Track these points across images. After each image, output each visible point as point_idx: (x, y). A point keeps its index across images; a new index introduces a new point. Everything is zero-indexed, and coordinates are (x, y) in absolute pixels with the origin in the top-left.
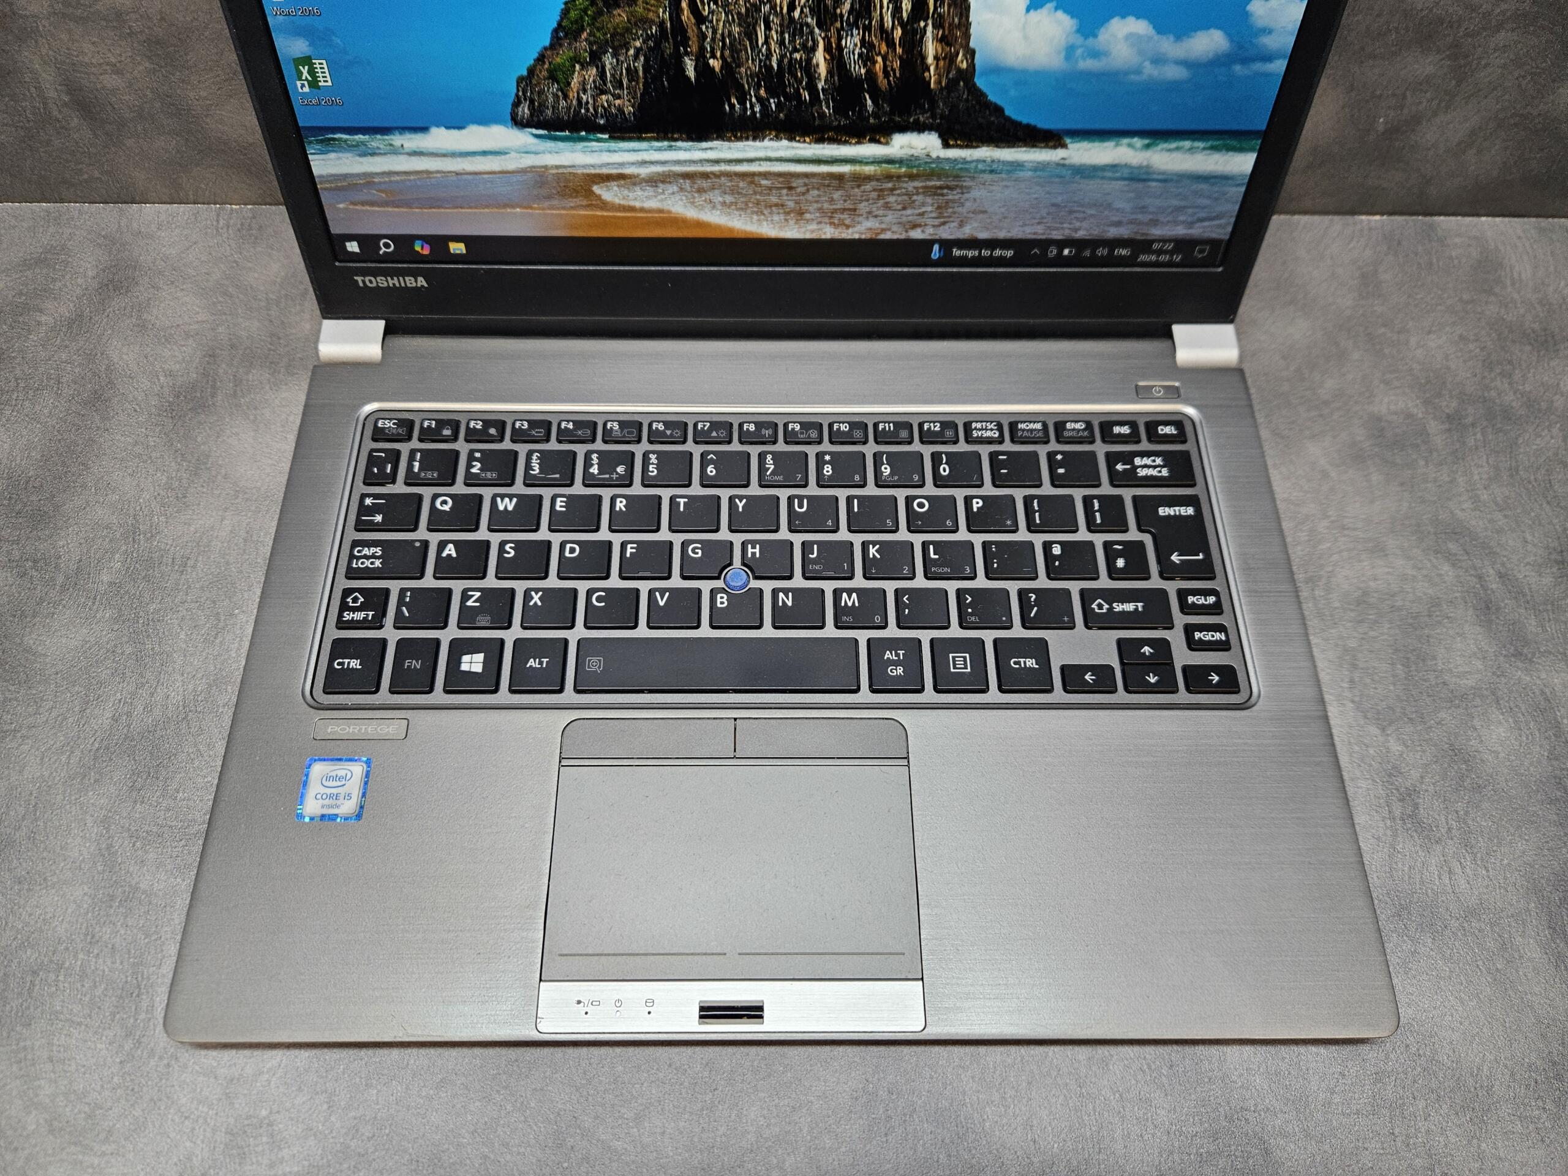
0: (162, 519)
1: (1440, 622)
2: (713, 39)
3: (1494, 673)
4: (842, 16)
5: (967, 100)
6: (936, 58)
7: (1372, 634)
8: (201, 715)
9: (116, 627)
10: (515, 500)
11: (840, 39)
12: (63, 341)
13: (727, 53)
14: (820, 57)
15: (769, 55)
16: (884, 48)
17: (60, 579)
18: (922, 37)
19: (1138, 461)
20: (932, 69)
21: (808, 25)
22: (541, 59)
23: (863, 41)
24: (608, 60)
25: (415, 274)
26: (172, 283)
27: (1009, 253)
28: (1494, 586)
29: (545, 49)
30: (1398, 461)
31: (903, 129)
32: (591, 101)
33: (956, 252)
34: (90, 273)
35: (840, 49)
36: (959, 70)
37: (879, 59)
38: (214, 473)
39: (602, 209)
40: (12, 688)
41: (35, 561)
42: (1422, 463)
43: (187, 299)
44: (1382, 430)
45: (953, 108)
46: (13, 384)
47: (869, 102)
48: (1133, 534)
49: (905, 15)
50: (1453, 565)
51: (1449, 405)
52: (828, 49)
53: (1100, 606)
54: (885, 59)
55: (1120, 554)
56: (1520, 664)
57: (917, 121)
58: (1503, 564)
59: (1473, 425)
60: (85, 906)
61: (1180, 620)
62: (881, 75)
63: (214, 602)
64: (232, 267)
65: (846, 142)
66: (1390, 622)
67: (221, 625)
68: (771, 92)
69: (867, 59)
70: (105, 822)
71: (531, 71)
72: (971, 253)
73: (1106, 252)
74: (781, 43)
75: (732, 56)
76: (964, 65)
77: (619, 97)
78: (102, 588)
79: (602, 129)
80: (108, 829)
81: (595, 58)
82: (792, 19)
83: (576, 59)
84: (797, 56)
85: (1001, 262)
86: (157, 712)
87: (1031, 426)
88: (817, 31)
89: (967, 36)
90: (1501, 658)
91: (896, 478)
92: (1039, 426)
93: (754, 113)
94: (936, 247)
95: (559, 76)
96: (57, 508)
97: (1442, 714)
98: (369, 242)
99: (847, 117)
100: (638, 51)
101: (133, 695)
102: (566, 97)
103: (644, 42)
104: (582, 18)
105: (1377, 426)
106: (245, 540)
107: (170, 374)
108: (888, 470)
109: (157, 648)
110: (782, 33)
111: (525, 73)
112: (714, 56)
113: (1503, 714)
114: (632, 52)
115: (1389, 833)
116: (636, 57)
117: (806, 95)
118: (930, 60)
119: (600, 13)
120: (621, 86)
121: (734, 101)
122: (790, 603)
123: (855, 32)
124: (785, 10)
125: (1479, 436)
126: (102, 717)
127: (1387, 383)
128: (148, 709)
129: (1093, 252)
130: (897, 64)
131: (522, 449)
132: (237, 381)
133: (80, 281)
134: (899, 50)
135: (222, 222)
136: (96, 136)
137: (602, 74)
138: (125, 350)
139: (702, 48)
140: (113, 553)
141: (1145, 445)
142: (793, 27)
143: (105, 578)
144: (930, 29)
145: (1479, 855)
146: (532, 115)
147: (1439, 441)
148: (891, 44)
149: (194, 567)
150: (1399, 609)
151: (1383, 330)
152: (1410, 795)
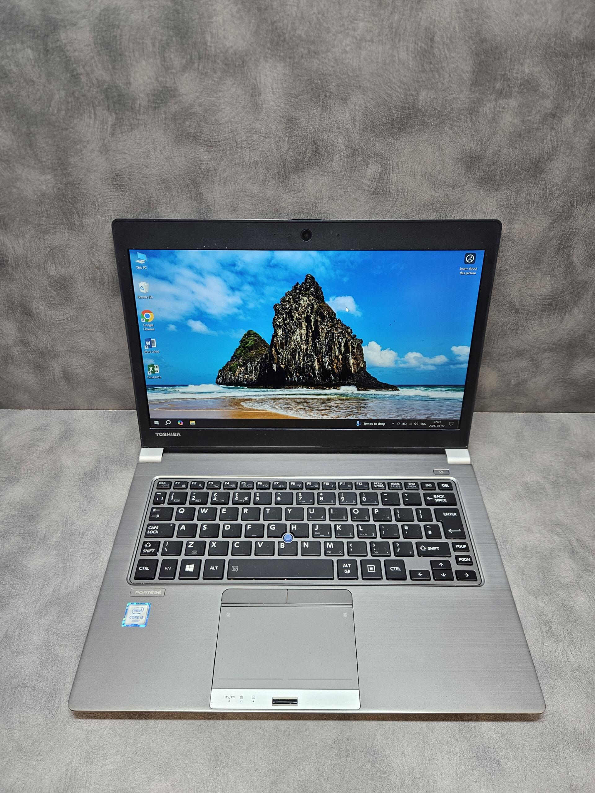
0: (77, 518)
1: (555, 558)
2: (282, 359)
3: (578, 577)
4: (323, 352)
5: (364, 376)
6: (353, 364)
7: (529, 561)
8: (86, 590)
9: (57, 557)
10: (207, 509)
11: (322, 358)
12: (45, 456)
13: (286, 363)
14: (316, 364)
15: (300, 363)
16: (336, 361)
17: (38, 540)
18: (348, 358)
19: (435, 496)
20: (352, 367)
21: (312, 355)
22: (227, 365)
23: (330, 359)
24: (249, 365)
25: (176, 432)
26: (86, 436)
27: (384, 424)
28: (575, 544)
29: (229, 362)
30: (535, 498)
31: (344, 385)
32: (242, 377)
33: (365, 424)
34: (57, 433)
35: (322, 361)
36: (361, 367)
37: (335, 364)
38: (96, 502)
39: (243, 410)
40: (16, 580)
41: (29, 533)
42: (544, 499)
43: (91, 442)
44: (528, 487)
45: (360, 378)
46: (26, 471)
47: (332, 377)
48: (435, 522)
49: (342, 352)
50: (559, 536)
51: (553, 478)
52: (318, 361)
53: (423, 548)
54: (337, 364)
55: (430, 529)
56: (588, 574)
57: (348, 382)
58: (578, 536)
59: (562, 486)
60: (37, 662)
61: (453, 554)
62: (336, 369)
63: (93, 548)
64: (108, 431)
65: (325, 389)
66: (536, 557)
67: (95, 557)
68: (301, 374)
69: (331, 364)
70: (48, 630)
71: (224, 368)
72: (370, 424)
73: (417, 424)
74: (304, 360)
75: (288, 364)
76: (362, 366)
77: (251, 376)
78: (53, 543)
79: (245, 385)
80: (48, 633)
81: (245, 364)
82: (307, 353)
83: (238, 365)
84: (309, 364)
85: (381, 427)
86: (70, 589)
87: (396, 484)
88: (315, 356)
89: (363, 358)
90: (580, 571)
91: (347, 502)
92: (398, 484)
93: (295, 380)
94: (358, 422)
95: (231, 369)
96: (38, 515)
97: (559, 592)
98: (162, 421)
99: (325, 381)
100: (258, 362)
101: (61, 582)
102: (234, 376)
103: (260, 360)
104: (241, 353)
105: (526, 487)
106: (106, 526)
107: (83, 467)
108: (344, 499)
109: (71, 566)
110: (304, 357)
111: (222, 369)
112: (282, 364)
113: (582, 592)
114: (256, 363)
115: (541, 637)
116: (257, 364)
117: (312, 375)
118: (351, 364)
119: (247, 352)
120: (252, 373)
121: (288, 377)
122: (308, 546)
123: (327, 357)
124: (305, 351)
125: (565, 490)
126: (49, 590)
127: (529, 470)
128: (66, 588)
129: (413, 424)
130: (341, 366)
131: (211, 492)
132: (107, 470)
133: (53, 436)
134: (341, 362)
135: (105, 416)
136: (68, 387)
137: (246, 369)
138: (67, 459)
139: (278, 361)
140: (58, 531)
141: (437, 491)
142: (306, 355)
143: (54, 540)
144: (351, 356)
145: (577, 647)
146: (223, 381)
147: (550, 491)
148: (338, 360)
149: (87, 536)
150: (539, 553)
151: (527, 452)
152: (548, 623)
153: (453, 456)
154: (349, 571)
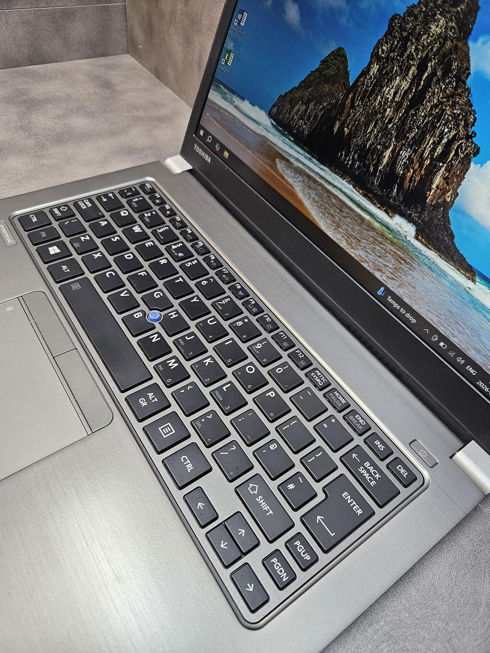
0: (77, 164)
2: (352, 119)
4: (408, 138)
5: (439, 220)
6: (437, 187)
9: (27, 172)
10: (141, 231)
11: (401, 150)
12: (131, 119)
13: (354, 128)
14: (388, 153)
15: (368, 140)
16: (417, 167)
17: (39, 154)
18: (437, 171)
19: (367, 464)
20: (433, 191)
21: (392, 134)
22: (291, 91)
23: (410, 156)
24: (311, 105)
25: (210, 155)
27: (414, 321)
29: (295, 87)
31: (402, 215)
32: (296, 120)
33: (390, 299)
34: (160, 114)
35: (398, 154)
36: (445, 201)
37: (412, 171)
39: (274, 171)
41: (43, 146)
45: (431, 219)
46: (106, 117)
47: (395, 190)
48: (318, 487)
49: (436, 154)
52: (393, 152)
53: (253, 489)
54: (414, 172)
55: (297, 483)
57: (410, 214)
61: (280, 544)
62: (408, 179)
65: (374, 204)
68: (360, 159)
69: (406, 167)
71: (286, 94)
72: (396, 305)
73: (463, 362)
74: (376, 137)
75: (354, 132)
76: (448, 200)
77: (306, 124)
78: (41, 163)
79: (291, 134)
81: (307, 103)
82: (387, 127)
83: (301, 98)
84: (379, 147)
85: (407, 322)
87: (341, 398)
88: (393, 139)
89: (459, 184)
91: (258, 352)
92: (343, 401)
93: (348, 164)
94: (382, 289)
95: (293, 103)
96: (66, 142)
98: (207, 133)
99: (382, 192)
100: (324, 107)
102: (290, 113)
103: (327, 105)
104: (313, 81)
108: (259, 347)
110: (379, 132)
111: (283, 94)
112: (348, 127)
114: (321, 107)
116: (321, 109)
117: (372, 169)
118: (434, 186)
119: (320, 83)
120: (309, 120)
121: (344, 153)
122: (154, 341)
123: (409, 150)
124: (386, 121)
129: (455, 356)
130: (418, 178)
131: (167, 224)
134: (423, 172)
137: (306, 110)
139: (346, 120)
141: (383, 465)
142: (385, 131)
144: (443, 169)
146: (276, 114)
148: (421, 166)
153: (471, 456)
154: (144, 404)
